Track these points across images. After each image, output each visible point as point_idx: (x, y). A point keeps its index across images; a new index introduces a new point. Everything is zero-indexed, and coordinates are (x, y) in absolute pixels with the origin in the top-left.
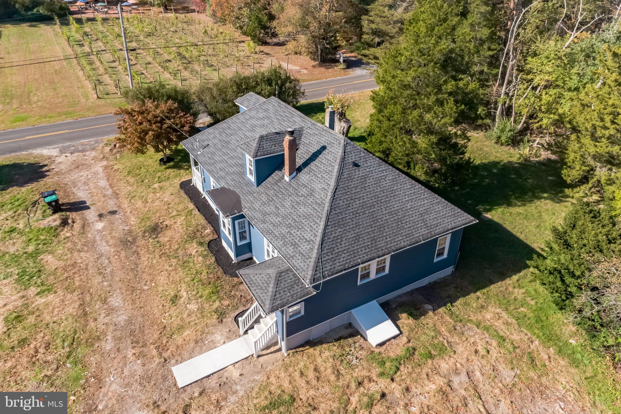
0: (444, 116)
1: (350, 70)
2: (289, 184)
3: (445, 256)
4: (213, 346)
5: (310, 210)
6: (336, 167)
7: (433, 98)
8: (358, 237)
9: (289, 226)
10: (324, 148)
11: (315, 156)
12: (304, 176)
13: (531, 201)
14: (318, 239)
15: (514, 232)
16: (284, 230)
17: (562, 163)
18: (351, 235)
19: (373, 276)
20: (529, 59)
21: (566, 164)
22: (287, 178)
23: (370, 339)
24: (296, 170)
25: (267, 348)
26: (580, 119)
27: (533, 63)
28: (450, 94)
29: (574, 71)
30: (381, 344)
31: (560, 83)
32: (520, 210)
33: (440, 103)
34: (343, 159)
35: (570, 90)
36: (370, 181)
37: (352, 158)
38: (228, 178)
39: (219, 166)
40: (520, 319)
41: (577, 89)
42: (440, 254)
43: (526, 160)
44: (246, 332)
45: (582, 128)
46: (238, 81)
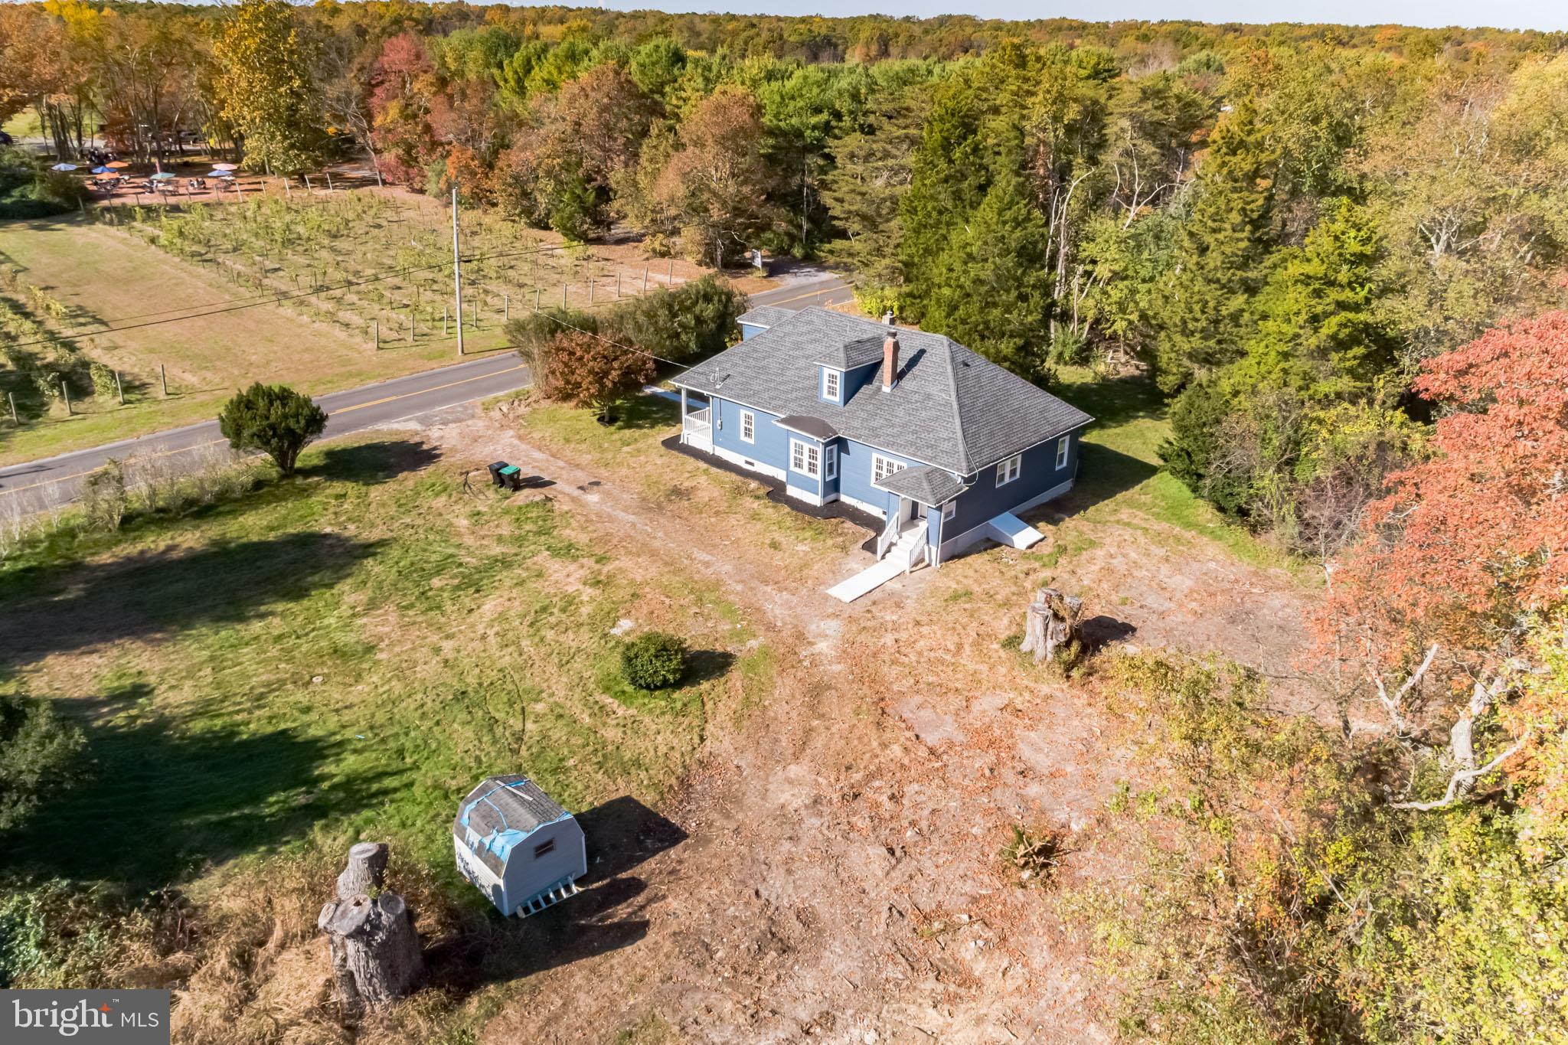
0: (1030, 312)
1: (775, 279)
2: (892, 394)
3: (1065, 464)
4: (851, 573)
5: (934, 413)
6: (949, 368)
7: (1014, 294)
8: (992, 434)
9: (914, 432)
10: (922, 352)
11: (913, 362)
12: (907, 383)
13: (1127, 421)
14: (959, 434)
15: (1120, 450)
16: (911, 437)
17: (1155, 370)
18: (986, 431)
19: (1007, 480)
20: (1084, 244)
21: (1159, 369)
22: (886, 389)
23: (1017, 545)
24: (898, 376)
25: (916, 565)
26: (1165, 314)
27: (1088, 249)
28: (1034, 287)
29: (1145, 255)
30: (1031, 547)
31: (1130, 273)
32: (1118, 430)
33: (1023, 298)
34: (953, 359)
35: (1144, 281)
36: (984, 381)
37: (960, 358)
38: (792, 405)
39: (766, 395)
40: (1157, 515)
41: (1152, 279)
42: (1061, 462)
43: (1104, 378)
44: (883, 557)
45: (1170, 323)
46: (667, 299)
